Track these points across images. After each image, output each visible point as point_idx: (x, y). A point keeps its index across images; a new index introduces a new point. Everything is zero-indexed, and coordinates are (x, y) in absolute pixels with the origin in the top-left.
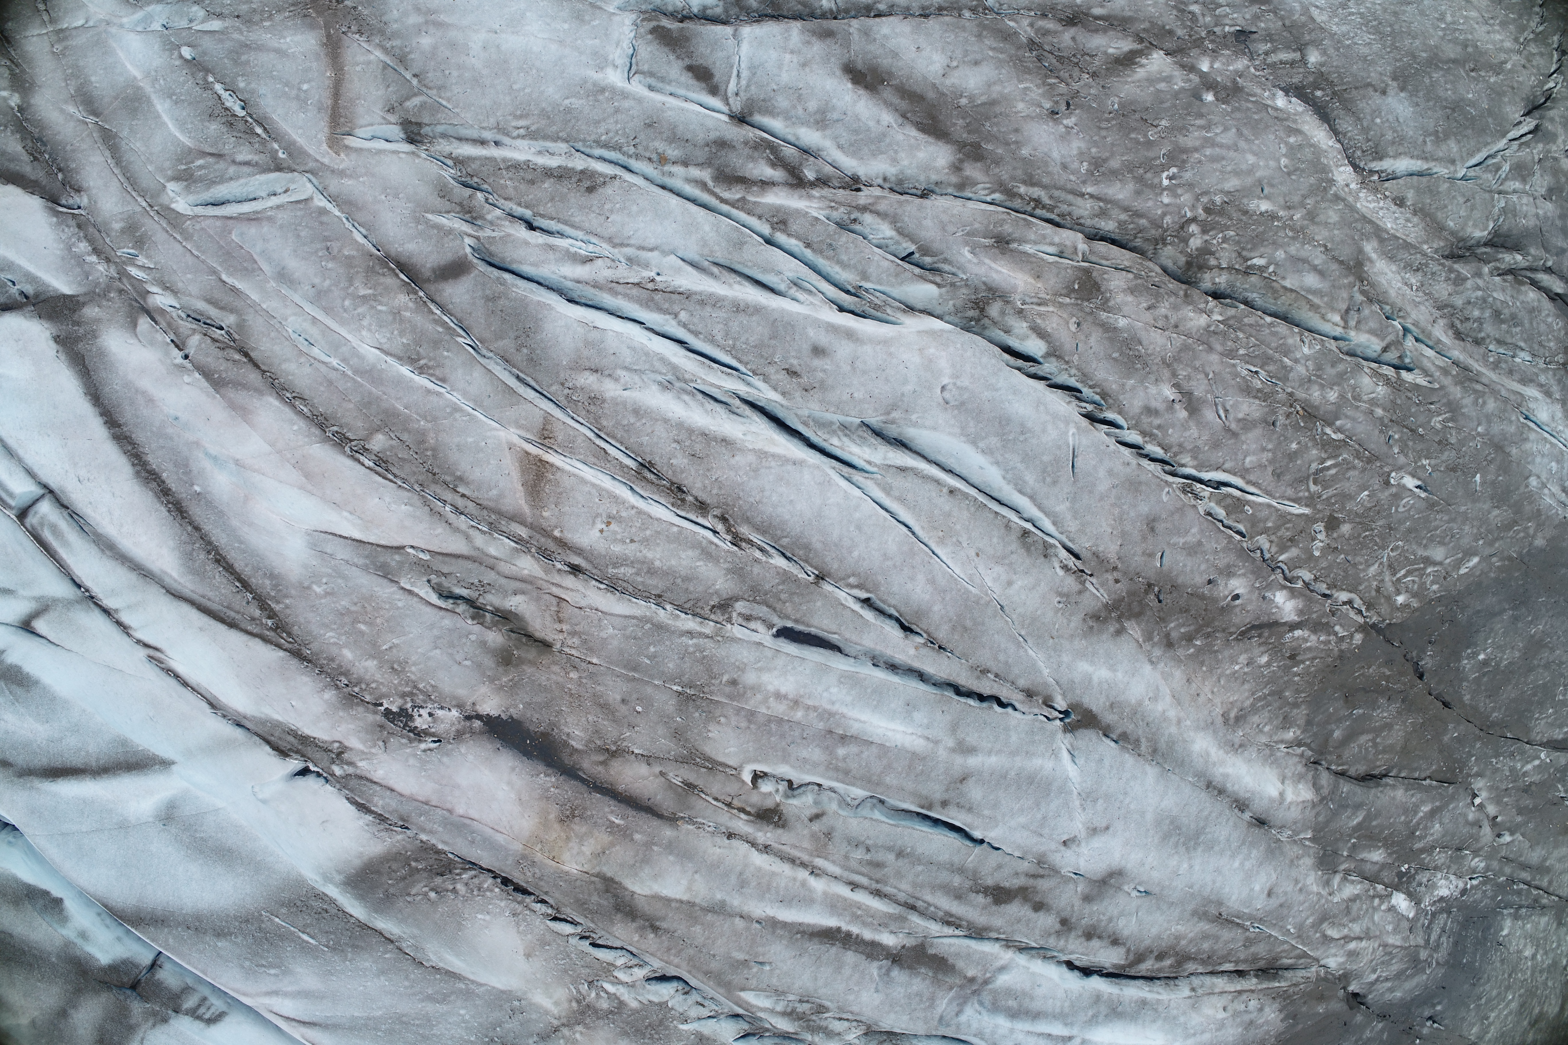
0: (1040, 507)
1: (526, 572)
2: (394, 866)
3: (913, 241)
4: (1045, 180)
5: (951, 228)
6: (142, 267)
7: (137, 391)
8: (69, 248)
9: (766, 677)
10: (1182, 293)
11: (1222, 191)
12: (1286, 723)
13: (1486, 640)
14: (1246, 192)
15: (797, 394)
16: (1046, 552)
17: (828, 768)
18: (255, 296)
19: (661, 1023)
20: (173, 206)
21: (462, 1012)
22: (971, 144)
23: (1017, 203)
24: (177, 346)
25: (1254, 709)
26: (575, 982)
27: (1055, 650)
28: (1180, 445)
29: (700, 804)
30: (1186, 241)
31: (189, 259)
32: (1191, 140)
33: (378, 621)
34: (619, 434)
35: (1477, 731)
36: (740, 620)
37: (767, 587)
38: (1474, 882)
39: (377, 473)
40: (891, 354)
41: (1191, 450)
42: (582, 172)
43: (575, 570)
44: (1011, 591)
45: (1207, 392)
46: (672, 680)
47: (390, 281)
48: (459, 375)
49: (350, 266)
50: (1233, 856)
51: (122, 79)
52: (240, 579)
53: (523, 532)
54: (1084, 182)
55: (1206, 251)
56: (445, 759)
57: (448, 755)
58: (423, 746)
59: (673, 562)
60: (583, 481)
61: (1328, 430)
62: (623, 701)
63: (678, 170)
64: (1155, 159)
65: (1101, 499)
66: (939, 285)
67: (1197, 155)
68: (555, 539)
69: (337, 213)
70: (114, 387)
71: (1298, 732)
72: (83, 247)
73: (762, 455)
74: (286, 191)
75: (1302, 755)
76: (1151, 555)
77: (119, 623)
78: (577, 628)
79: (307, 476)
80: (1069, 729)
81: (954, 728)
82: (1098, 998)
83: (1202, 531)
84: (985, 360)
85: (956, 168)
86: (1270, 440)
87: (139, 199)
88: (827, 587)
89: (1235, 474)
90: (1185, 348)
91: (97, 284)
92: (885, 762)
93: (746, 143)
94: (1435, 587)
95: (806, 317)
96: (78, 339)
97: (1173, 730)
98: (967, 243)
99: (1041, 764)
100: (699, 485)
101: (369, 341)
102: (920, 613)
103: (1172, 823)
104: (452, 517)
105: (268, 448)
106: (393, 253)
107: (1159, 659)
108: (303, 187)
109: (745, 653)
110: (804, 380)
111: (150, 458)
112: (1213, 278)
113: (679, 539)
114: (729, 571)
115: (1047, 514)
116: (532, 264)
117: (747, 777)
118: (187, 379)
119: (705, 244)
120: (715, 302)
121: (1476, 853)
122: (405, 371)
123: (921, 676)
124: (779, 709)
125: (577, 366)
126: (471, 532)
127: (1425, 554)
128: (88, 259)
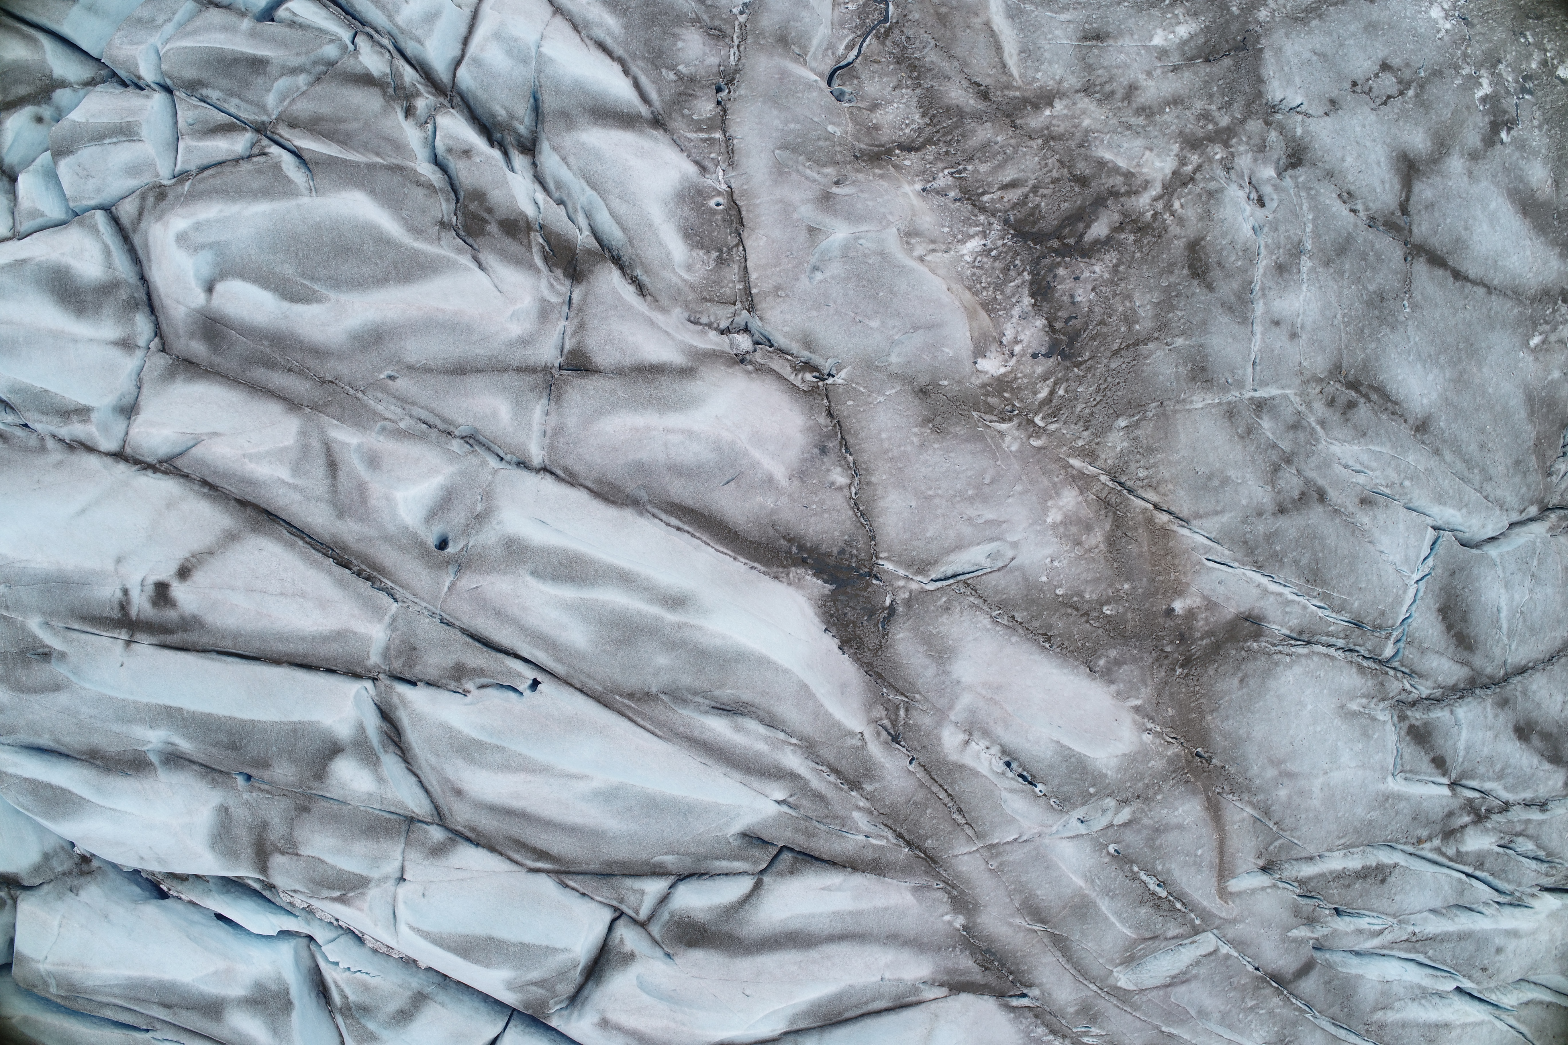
6: (1095, 1036)
8: (1028, 1035)
20: (1119, 984)
31: (1138, 1024)
42: (1377, 867)
47: (1266, 990)
51: (1069, 891)
69: (1236, 954)
72: (1041, 1031)
87: (1091, 986)
93: (1460, 807)
106: (1268, 970)
108: (1211, 942)
128: (1045, 1039)
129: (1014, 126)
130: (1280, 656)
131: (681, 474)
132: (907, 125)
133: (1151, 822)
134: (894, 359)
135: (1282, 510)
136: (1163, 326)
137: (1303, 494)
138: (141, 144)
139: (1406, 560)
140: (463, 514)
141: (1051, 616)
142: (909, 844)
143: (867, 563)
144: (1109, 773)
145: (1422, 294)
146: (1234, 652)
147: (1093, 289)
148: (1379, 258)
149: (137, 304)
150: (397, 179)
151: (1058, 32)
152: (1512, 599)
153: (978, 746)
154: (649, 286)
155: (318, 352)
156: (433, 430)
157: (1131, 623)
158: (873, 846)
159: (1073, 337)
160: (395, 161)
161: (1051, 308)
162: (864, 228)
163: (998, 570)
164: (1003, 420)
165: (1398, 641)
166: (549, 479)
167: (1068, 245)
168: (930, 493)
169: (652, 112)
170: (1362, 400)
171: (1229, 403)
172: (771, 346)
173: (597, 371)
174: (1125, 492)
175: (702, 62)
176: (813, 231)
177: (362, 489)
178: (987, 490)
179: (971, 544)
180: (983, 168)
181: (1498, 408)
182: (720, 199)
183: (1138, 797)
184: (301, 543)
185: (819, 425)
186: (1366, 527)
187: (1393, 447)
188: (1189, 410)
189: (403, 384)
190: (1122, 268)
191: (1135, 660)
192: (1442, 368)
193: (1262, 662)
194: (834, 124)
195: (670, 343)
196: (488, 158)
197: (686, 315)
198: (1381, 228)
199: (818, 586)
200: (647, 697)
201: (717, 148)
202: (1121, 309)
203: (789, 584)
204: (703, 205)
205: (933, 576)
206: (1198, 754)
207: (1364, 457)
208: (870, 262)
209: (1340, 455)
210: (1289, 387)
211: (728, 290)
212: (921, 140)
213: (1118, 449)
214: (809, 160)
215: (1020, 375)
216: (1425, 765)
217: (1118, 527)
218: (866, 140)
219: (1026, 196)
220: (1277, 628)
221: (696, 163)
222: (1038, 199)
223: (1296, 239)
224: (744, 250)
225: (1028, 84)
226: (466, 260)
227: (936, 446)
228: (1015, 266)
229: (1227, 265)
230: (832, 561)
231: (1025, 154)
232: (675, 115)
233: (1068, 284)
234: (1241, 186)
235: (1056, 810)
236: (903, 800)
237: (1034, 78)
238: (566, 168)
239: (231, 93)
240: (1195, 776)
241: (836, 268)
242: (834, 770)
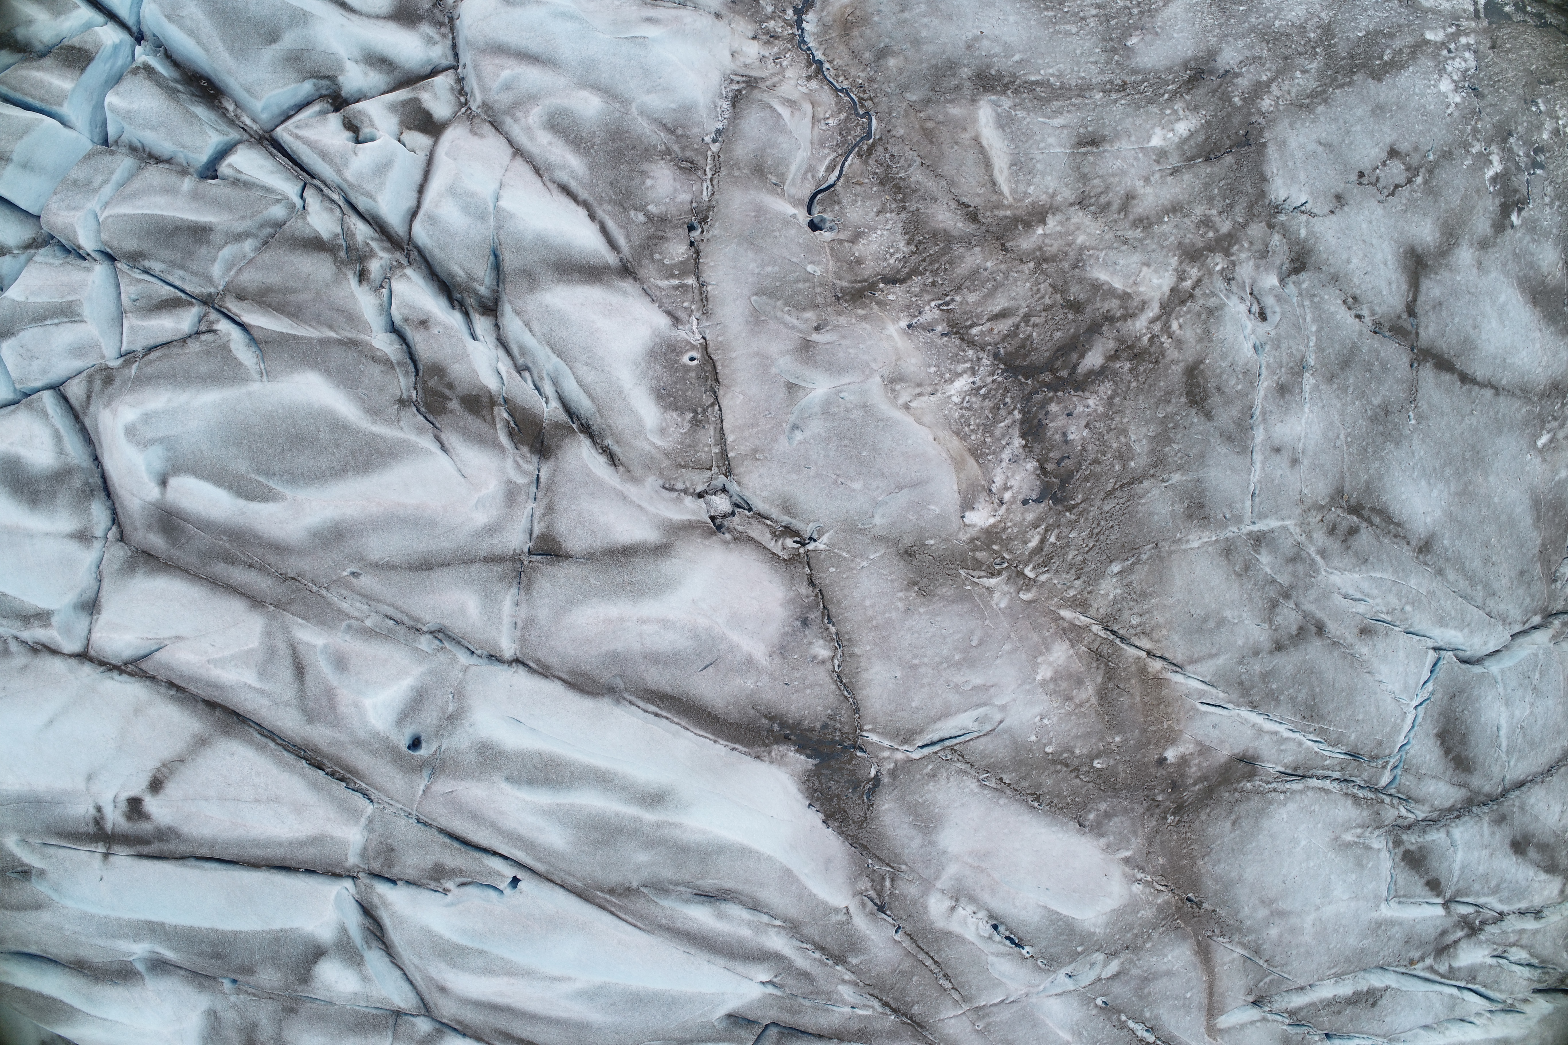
93: (1452, 925)
129: (1004, 249)
130: (1274, 794)
131: (657, 662)
132: (892, 255)
133: (1139, 971)
134: (878, 520)
135: (1279, 647)
136: (1159, 462)
137: (1301, 628)
138: (83, 325)
139: (1406, 688)
140: (435, 714)
141: (1039, 775)
142: (895, 1011)
143: (851, 736)
144: (1098, 930)
145: (1429, 403)
146: (1227, 795)
147: (1087, 426)
148: (1384, 368)
149: (92, 491)
150: (352, 355)
151: (1051, 140)
152: (1512, 716)
153: (964, 911)
154: (621, 456)
155: (279, 548)
156: (401, 627)
157: (1122, 775)
158: (859, 1016)
159: (1066, 479)
160: (349, 335)
161: (1042, 449)
162: (846, 380)
163: (986, 735)
164: (992, 575)
165: (1395, 767)
166: (522, 671)
167: (1060, 378)
168: (916, 662)
169: (621, 259)
170: (1364, 525)
171: (1227, 539)
172: (750, 510)
173: (568, 557)
174: (1118, 641)
175: (672, 199)
176: (792, 388)
177: (330, 695)
178: (974, 653)
179: (958, 712)
180: (972, 298)
181: (1504, 518)
182: (694, 354)
183: (1127, 948)
184: (272, 745)
185: (800, 595)
186: (1365, 658)
187: (1395, 572)
188: (1185, 551)
189: (366, 581)
190: (1117, 400)
191: (1125, 811)
192: (1447, 482)
193: (1255, 802)
194: (813, 263)
195: (644, 518)
196: (447, 328)
197: (661, 482)
198: (1387, 334)
199: (801, 762)
200: (628, 891)
201: (690, 296)
202: (1115, 445)
203: (772, 762)
204: (676, 362)
205: (920, 744)
206: (1189, 899)
207: (1365, 586)
208: (852, 417)
209: (1339, 585)
210: (1289, 517)
211: (704, 455)
212: (907, 270)
213: (1111, 596)
214: (787, 304)
215: (1009, 524)
216: (1419, 888)
217: (1110, 679)
218: (848, 276)
219: (1017, 327)
220: (1272, 766)
221: (669, 313)
222: (1030, 329)
223: (1299, 356)
224: (720, 410)
225: (1020, 200)
226: (427, 442)
227: (922, 610)
228: (1005, 404)
229: (1227, 390)
230: (815, 736)
231: (1016, 280)
232: (645, 262)
233: (1061, 421)
234: (1242, 299)
235: (1043, 970)
236: (889, 969)
237: (1025, 193)
238: (529, 334)
239: (174, 265)
240: (1185, 922)
241: (816, 427)
242: (819, 947)
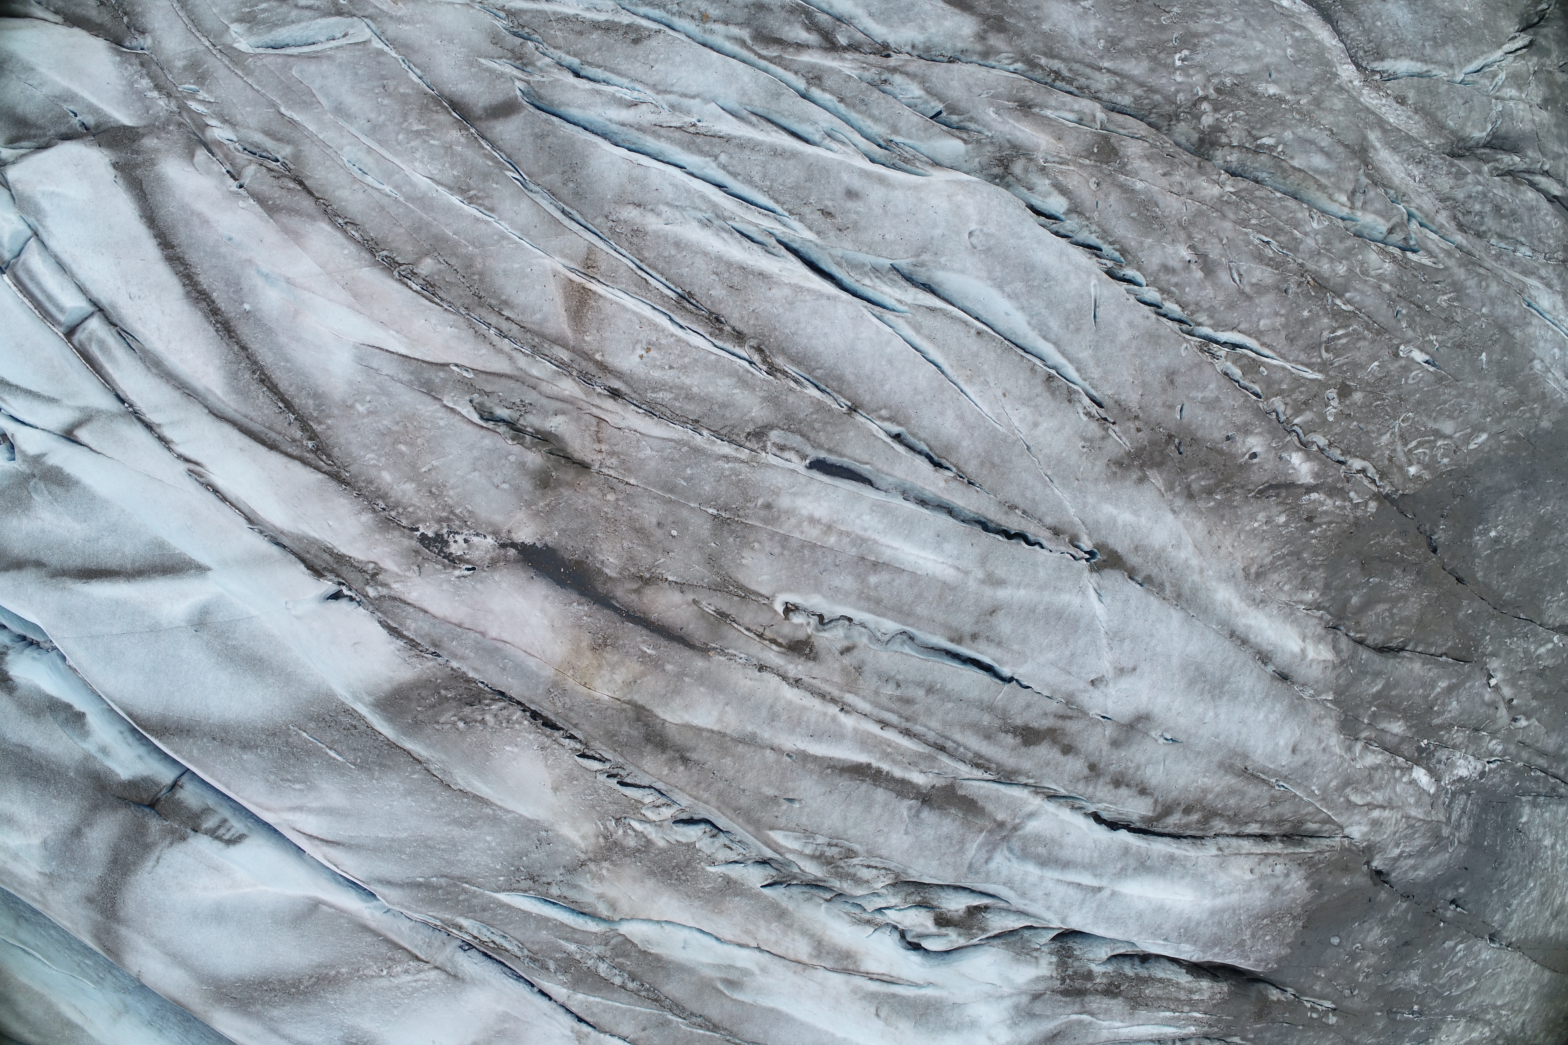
0: (1064, 354)
1: (567, 393)
2: (424, 693)
3: (941, 100)
4: (1065, 53)
5: (977, 90)
6: (203, 102)
7: (193, 212)
8: (132, 86)
9: (800, 502)
10: (1195, 164)
11: (1232, 74)
12: (1305, 584)
13: (1497, 516)
14: (1254, 76)
15: (832, 234)
16: (1070, 397)
17: (859, 597)
18: (312, 127)
19: (688, 864)
20: (236, 45)
21: (489, 838)
22: (995, 18)
23: (1038, 74)
24: (232, 176)
25: (1273, 567)
26: (602, 818)
27: (1080, 491)
28: (1197, 304)
29: (731, 634)
30: (1198, 118)
31: (250, 93)
32: (1202, 25)
33: (419, 441)
34: (661, 265)
35: (1491, 610)
36: (774, 450)
37: (802, 416)
38: (1493, 766)
39: (424, 296)
40: (921, 199)
41: (1207, 310)
42: (628, 26)
43: (615, 394)
44: (1038, 432)
45: (1222, 256)
46: (708, 502)
47: (443, 117)
48: (507, 206)
49: (405, 103)
50: (1257, 708)
52: (283, 400)
53: (564, 355)
54: (1101, 57)
55: (1217, 128)
56: (479, 586)
57: (481, 582)
58: (457, 573)
59: (711, 389)
60: (624, 309)
61: (1338, 302)
62: (659, 524)
63: (719, 27)
64: (1167, 41)
65: (1122, 349)
66: (965, 141)
67: (1207, 40)
68: (596, 362)
69: (394, 55)
70: (169, 210)
71: (1317, 595)
72: (146, 83)
73: (798, 289)
74: (345, 35)
75: (1321, 618)
76: (1171, 407)
77: (161, 439)
78: (616, 449)
79: (356, 296)
80: (1096, 568)
81: (983, 561)
82: (1126, 851)
83: (1219, 387)
84: (1010, 209)
85: (981, 37)
86: (1282, 306)
87: (204, 40)
88: (859, 419)
89: (1250, 335)
90: (1200, 213)
91: (157, 118)
92: (916, 590)
93: (783, 7)
94: (1446, 460)
95: (840, 163)
96: (136, 166)
97: (1196, 577)
98: (992, 105)
99: (1069, 599)
100: (736, 315)
101: (421, 171)
102: (949, 448)
103: (1197, 669)
104: (496, 340)
105: (318, 270)
106: (446, 92)
107: (1181, 509)
108: (361, 31)
109: (780, 478)
110: (839, 220)
111: (201, 279)
112: (1224, 156)
113: (716, 367)
114: (765, 399)
115: (1070, 361)
116: (580, 107)
117: (779, 608)
118: (241, 204)
119: (744, 93)
120: (754, 146)
121: (1493, 735)
122: (455, 200)
123: (950, 511)
124: (813, 534)
125: (621, 200)
126: (514, 353)
127: (1436, 426)
128: (150, 94)
